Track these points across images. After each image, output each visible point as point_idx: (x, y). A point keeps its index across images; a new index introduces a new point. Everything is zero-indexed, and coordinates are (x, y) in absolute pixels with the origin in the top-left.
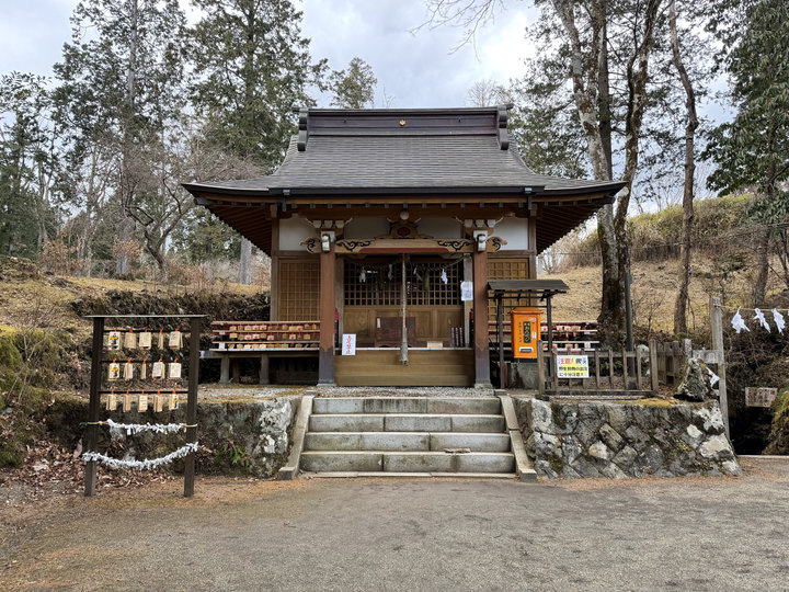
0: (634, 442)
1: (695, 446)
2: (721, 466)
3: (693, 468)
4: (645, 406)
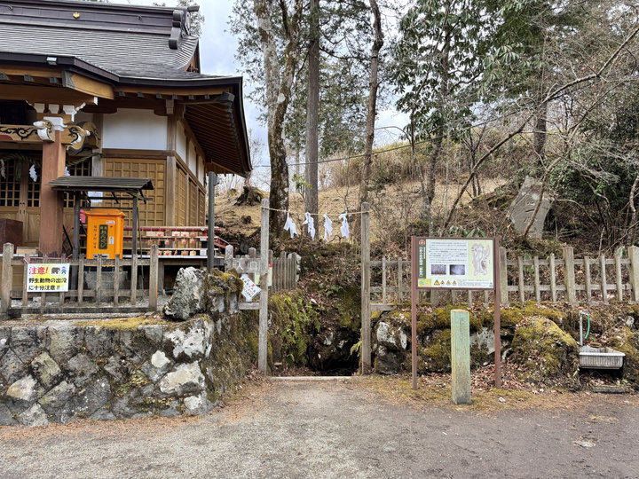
0: (75, 376)
1: (155, 377)
2: (183, 402)
3: (144, 406)
4: (103, 329)
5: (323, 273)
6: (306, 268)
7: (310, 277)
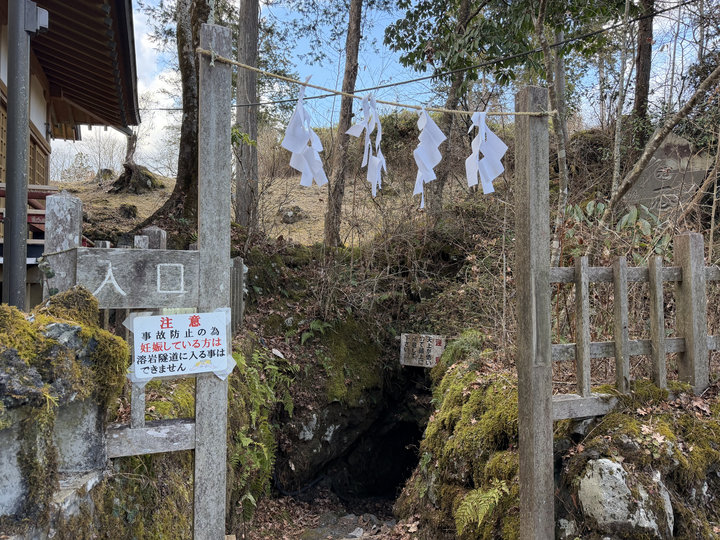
5: (291, 297)
6: (258, 289)
7: (268, 306)
